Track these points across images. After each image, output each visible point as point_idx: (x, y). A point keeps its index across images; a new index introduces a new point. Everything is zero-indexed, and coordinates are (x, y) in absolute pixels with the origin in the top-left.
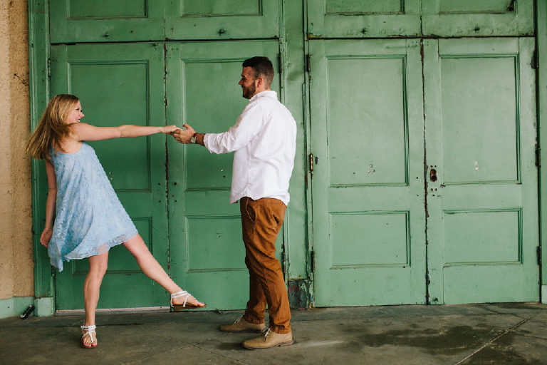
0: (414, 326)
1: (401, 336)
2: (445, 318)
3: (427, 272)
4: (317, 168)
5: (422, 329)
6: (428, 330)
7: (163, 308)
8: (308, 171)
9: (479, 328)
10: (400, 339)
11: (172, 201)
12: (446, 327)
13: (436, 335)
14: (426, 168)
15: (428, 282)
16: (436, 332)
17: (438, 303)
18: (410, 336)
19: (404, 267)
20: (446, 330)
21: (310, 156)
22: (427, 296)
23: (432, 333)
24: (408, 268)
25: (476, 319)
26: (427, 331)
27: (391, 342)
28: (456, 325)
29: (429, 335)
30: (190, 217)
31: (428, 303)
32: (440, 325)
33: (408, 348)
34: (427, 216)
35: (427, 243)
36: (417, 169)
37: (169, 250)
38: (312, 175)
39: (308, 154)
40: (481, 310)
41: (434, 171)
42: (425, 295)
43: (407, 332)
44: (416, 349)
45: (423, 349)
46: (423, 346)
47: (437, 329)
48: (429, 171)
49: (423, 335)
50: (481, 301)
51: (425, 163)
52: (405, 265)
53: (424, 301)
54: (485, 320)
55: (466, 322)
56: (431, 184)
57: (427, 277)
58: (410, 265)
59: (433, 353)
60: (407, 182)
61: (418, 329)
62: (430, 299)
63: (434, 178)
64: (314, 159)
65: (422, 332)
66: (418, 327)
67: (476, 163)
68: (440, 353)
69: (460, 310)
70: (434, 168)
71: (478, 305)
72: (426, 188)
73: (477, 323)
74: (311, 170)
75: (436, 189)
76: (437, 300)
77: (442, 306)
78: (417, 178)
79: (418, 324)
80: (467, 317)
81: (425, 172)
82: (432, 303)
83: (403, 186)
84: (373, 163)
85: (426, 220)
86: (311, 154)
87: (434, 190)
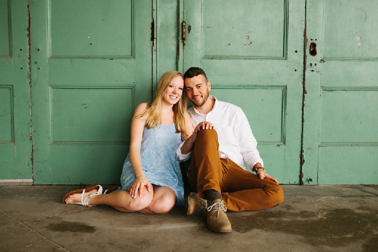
0: (289, 207)
1: (273, 219)
2: (323, 199)
3: (302, 151)
4: (189, 37)
5: (297, 211)
6: (306, 212)
7: (26, 180)
8: (181, 41)
9: (361, 211)
10: (272, 222)
11: (34, 67)
12: (324, 210)
13: (314, 218)
14: (305, 41)
15: (302, 162)
16: (312, 214)
17: (311, 183)
18: (285, 219)
19: (278, 146)
20: (325, 213)
21: (183, 24)
22: (301, 176)
23: (309, 216)
24: (283, 147)
25: (356, 201)
26: (303, 214)
27: (261, 227)
28: (335, 207)
29: (306, 219)
30: (55, 87)
31: (301, 183)
32: (317, 207)
33: (282, 236)
34: (305, 92)
35: (303, 121)
36: (296, 42)
37: (31, 120)
38: (184, 44)
39: (181, 21)
40: (358, 192)
41: (313, 45)
42: (298, 174)
44: (292, 237)
45: (300, 237)
46: (301, 233)
47: (314, 211)
48: (308, 45)
49: (299, 219)
50: (356, 182)
51: (305, 36)
52: (280, 143)
53: (298, 182)
54: (365, 203)
55: (345, 204)
56: (310, 59)
57: (301, 156)
58: (285, 143)
59: (313, 243)
60: (285, 56)
61: (292, 211)
62: (304, 179)
63: (313, 53)
64: (187, 27)
65: (296, 215)
66: (294, 209)
67: (358, 38)
68: (323, 243)
69: (337, 191)
70: (314, 41)
71: (352, 187)
72: (305, 63)
73: (357, 205)
74: (184, 39)
75: (316, 65)
76: (311, 180)
77: (316, 187)
78: (296, 52)
79: (292, 205)
80: (345, 199)
81: (305, 46)
82: (306, 183)
83: (280, 59)
84: (250, 35)
85: (304, 97)
86: (183, 22)
87: (313, 65)
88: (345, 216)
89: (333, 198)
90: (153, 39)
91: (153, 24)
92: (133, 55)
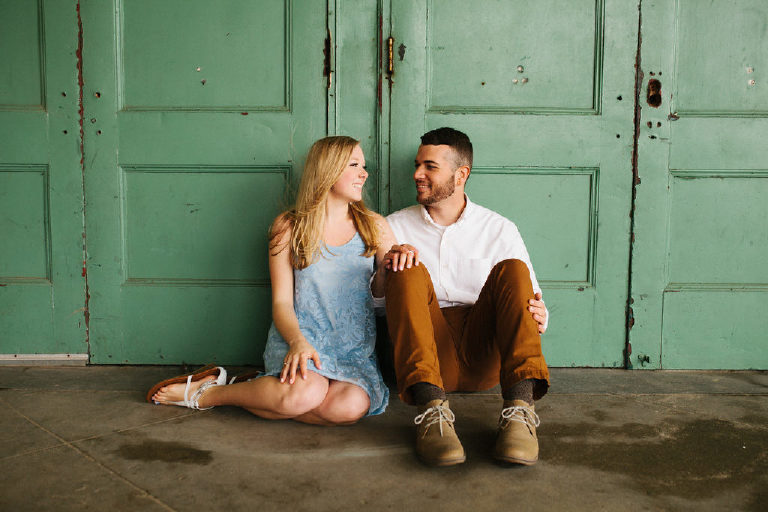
0: (600, 416)
1: (568, 440)
2: (671, 398)
3: (629, 301)
4: (403, 69)
5: (618, 424)
6: (633, 425)
7: (74, 357)
8: (384, 76)
9: (748, 425)
10: (567, 446)
11: (90, 130)
12: (672, 421)
13: (652, 439)
14: (639, 77)
15: (629, 322)
16: (650, 431)
17: (648, 366)
18: (591, 440)
19: (581, 289)
20: (675, 429)
21: (388, 41)
22: (627, 352)
23: (640, 434)
24: (590, 292)
25: (737, 404)
26: (630, 429)
28: (692, 416)
29: (636, 440)
30: (130, 168)
31: (627, 365)
32: (660, 415)
33: (584, 474)
34: (636, 181)
35: (632, 239)
36: (619, 75)
37: (84, 236)
38: (390, 83)
39: (385, 36)
40: (741, 384)
41: (655, 85)
42: (622, 347)
43: (582, 429)
44: (607, 478)
45: (622, 477)
46: (624, 470)
47: (652, 423)
48: (645, 83)
49: (620, 439)
50: (739, 365)
51: (638, 66)
52: (584, 285)
53: (619, 360)
54: (757, 408)
55: (717, 410)
56: (648, 113)
57: (629, 312)
58: (594, 285)
59: (649, 491)
60: (596, 108)
61: (607, 424)
62: (632, 358)
63: (655, 100)
64: (396, 49)
65: (617, 431)
66: (610, 419)
67: (748, 69)
68: (669, 491)
69: (697, 382)
70: (661, 79)
71: (732, 373)
72: (637, 121)
73: (740, 412)
74: (390, 73)
75: (659, 124)
76: (647, 359)
77: (658, 373)
78: (620, 98)
79: (607, 410)
80: (716, 399)
81: (637, 86)
82: (636, 366)
83: (586, 114)
84: (526, 63)
85: (634, 190)
86: (390, 37)
87: (655, 125)
88: (717, 435)
89: (691, 397)
90: (327, 72)
91: (328, 42)
92: (287, 105)
